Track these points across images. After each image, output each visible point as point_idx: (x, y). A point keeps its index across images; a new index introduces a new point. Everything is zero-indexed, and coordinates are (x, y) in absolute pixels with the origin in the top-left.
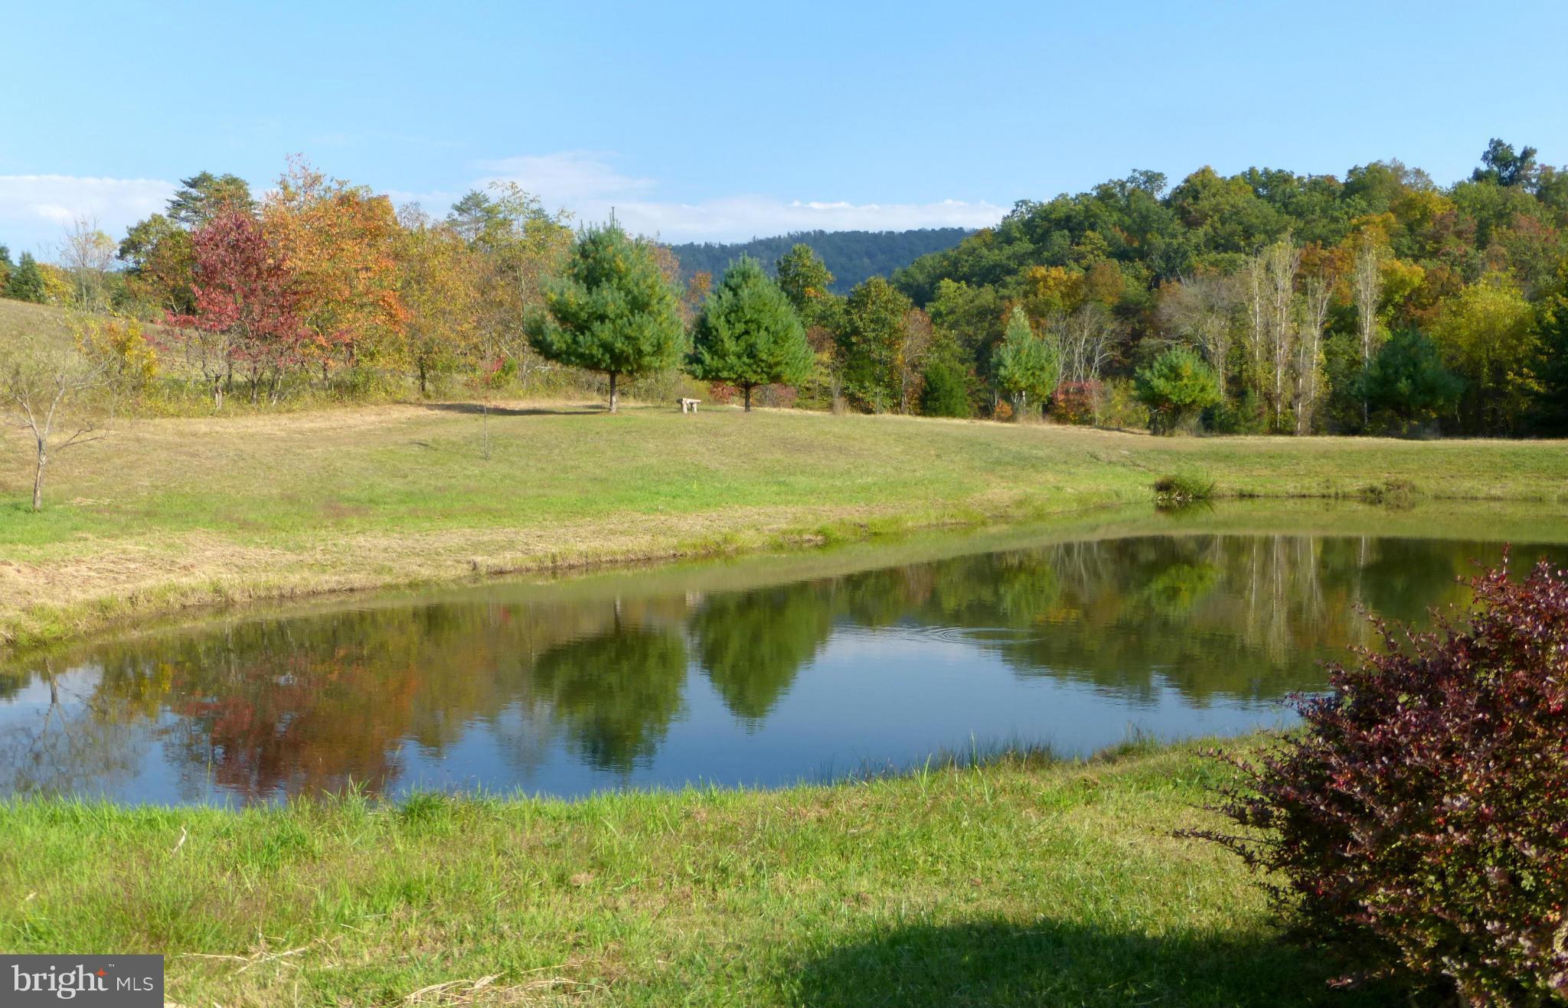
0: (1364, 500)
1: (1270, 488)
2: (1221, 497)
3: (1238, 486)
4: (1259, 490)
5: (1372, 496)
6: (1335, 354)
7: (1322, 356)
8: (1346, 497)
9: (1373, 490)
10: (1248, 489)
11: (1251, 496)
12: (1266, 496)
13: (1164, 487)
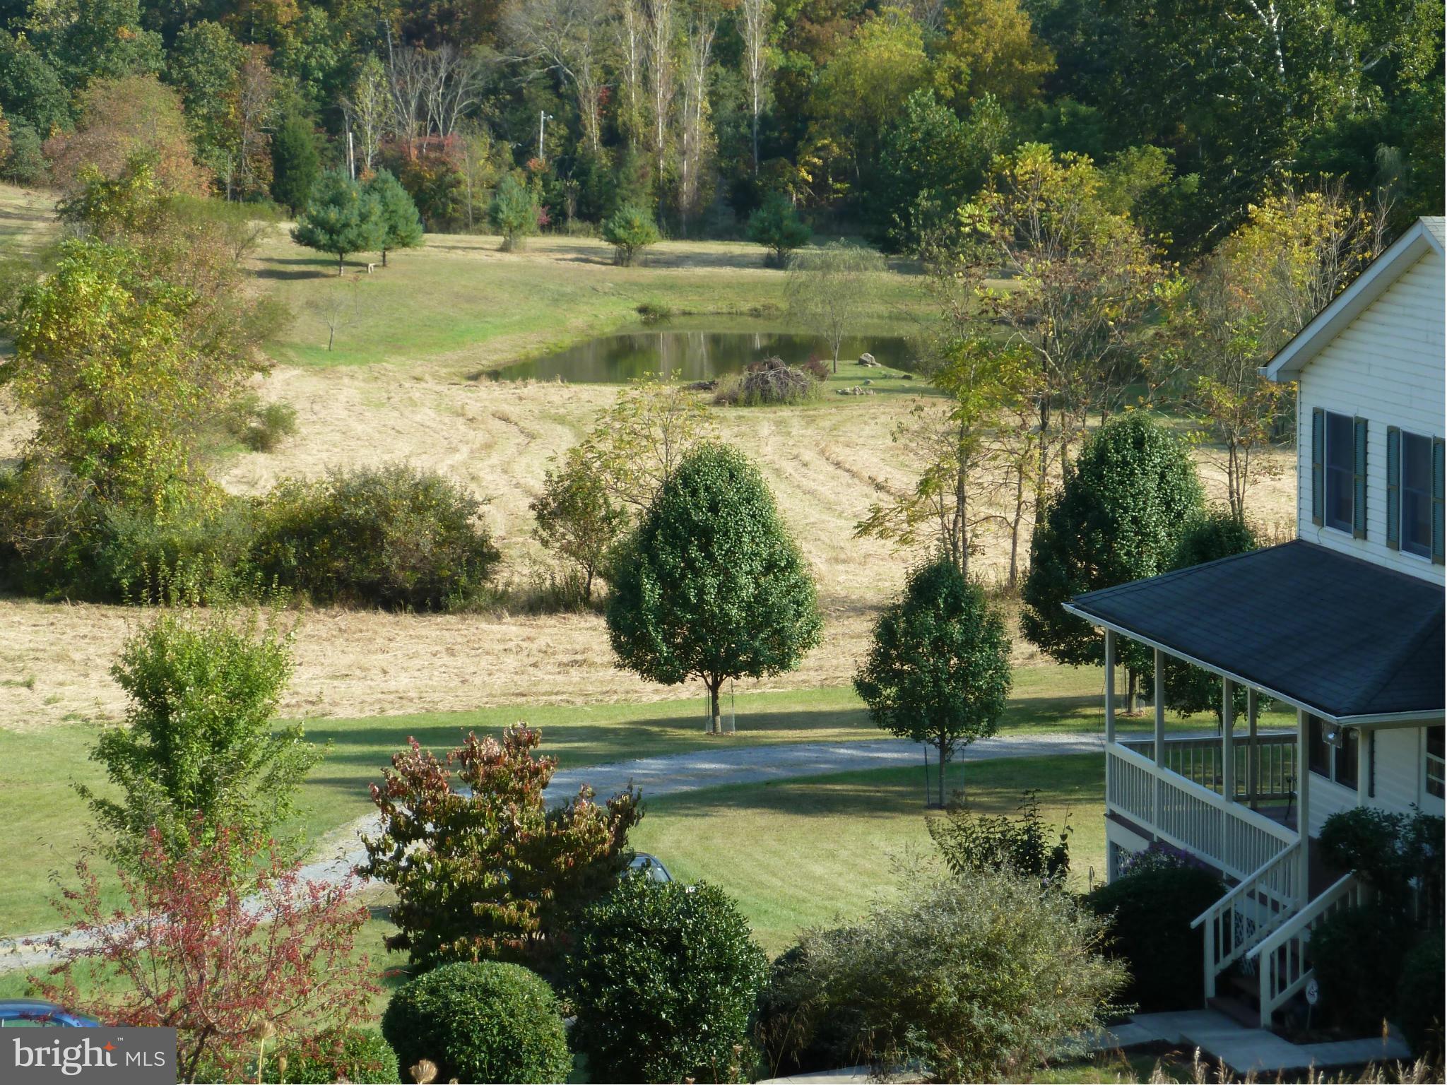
0: (751, 315)
1: (701, 309)
2: (674, 315)
3: (682, 307)
4: (694, 310)
5: (755, 313)
6: (721, 97)
7: (707, 104)
8: (742, 314)
9: (756, 310)
10: (688, 309)
11: (690, 314)
12: (698, 314)
13: (643, 310)
